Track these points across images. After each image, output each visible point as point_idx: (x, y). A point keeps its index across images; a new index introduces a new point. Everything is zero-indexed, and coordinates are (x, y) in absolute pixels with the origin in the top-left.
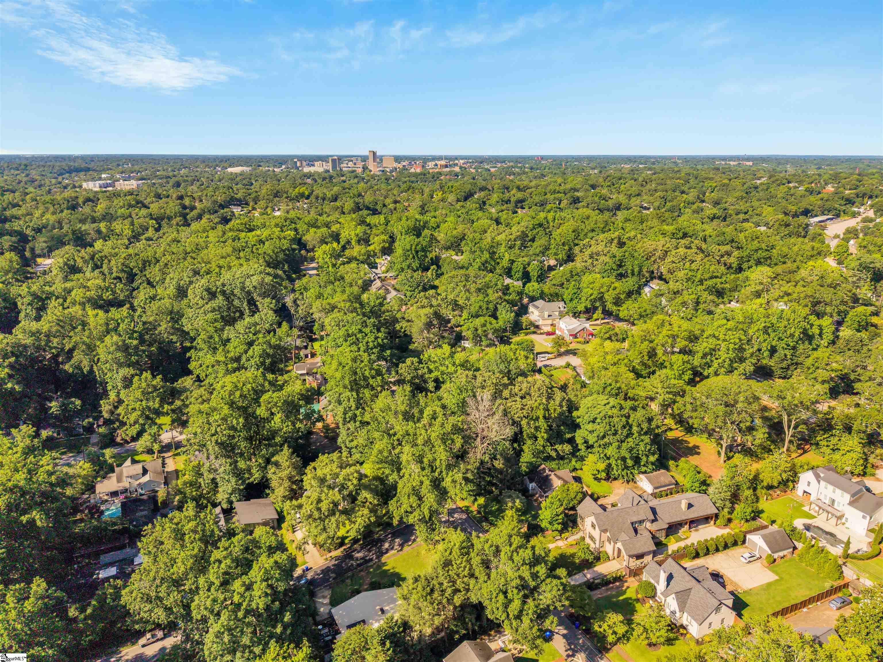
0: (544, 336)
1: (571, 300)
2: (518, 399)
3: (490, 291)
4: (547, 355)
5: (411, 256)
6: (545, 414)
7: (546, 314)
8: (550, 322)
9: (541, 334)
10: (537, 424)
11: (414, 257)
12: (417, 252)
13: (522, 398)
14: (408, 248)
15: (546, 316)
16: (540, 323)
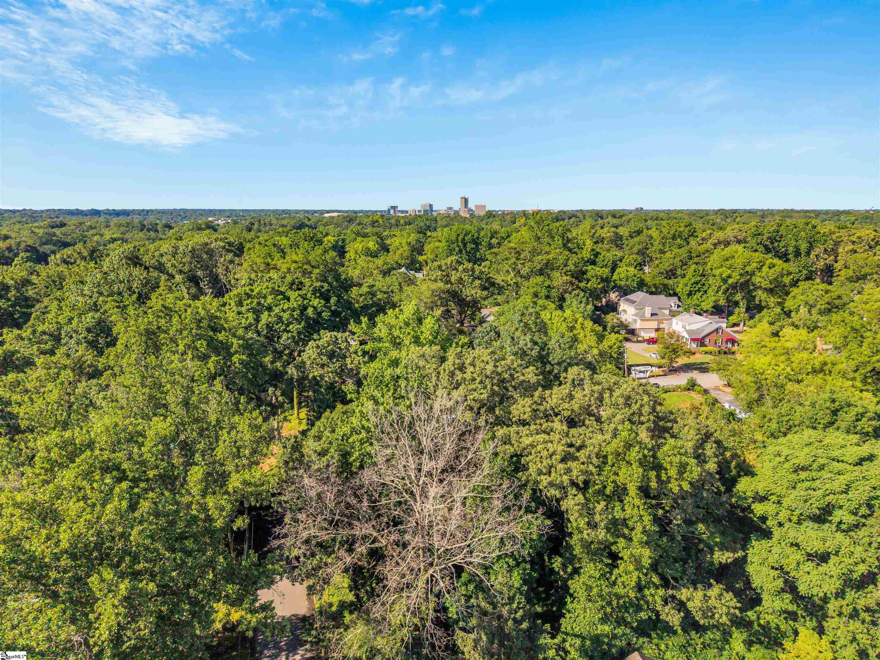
0: (645, 344)
1: (690, 294)
2: (558, 425)
3: (556, 274)
4: (649, 368)
5: (457, 249)
6: (646, 478)
7: (648, 311)
8: (654, 325)
9: (638, 342)
10: (618, 514)
11: (461, 251)
12: (465, 245)
13: (572, 423)
14: (454, 238)
15: (648, 315)
16: (638, 325)
